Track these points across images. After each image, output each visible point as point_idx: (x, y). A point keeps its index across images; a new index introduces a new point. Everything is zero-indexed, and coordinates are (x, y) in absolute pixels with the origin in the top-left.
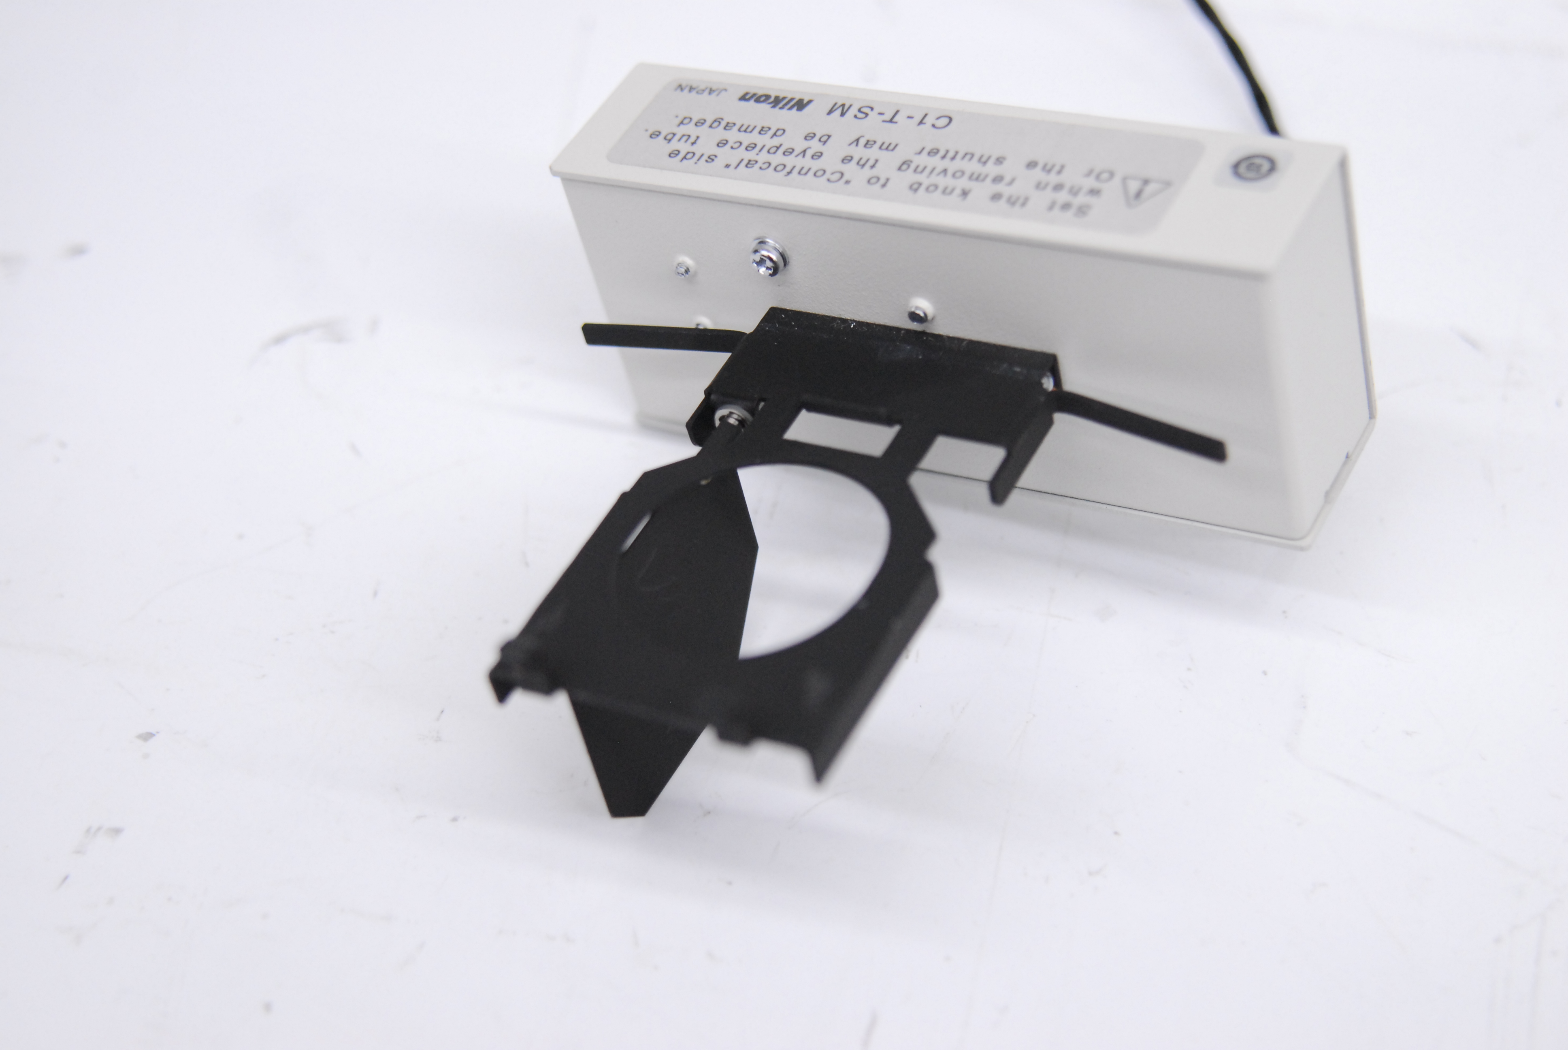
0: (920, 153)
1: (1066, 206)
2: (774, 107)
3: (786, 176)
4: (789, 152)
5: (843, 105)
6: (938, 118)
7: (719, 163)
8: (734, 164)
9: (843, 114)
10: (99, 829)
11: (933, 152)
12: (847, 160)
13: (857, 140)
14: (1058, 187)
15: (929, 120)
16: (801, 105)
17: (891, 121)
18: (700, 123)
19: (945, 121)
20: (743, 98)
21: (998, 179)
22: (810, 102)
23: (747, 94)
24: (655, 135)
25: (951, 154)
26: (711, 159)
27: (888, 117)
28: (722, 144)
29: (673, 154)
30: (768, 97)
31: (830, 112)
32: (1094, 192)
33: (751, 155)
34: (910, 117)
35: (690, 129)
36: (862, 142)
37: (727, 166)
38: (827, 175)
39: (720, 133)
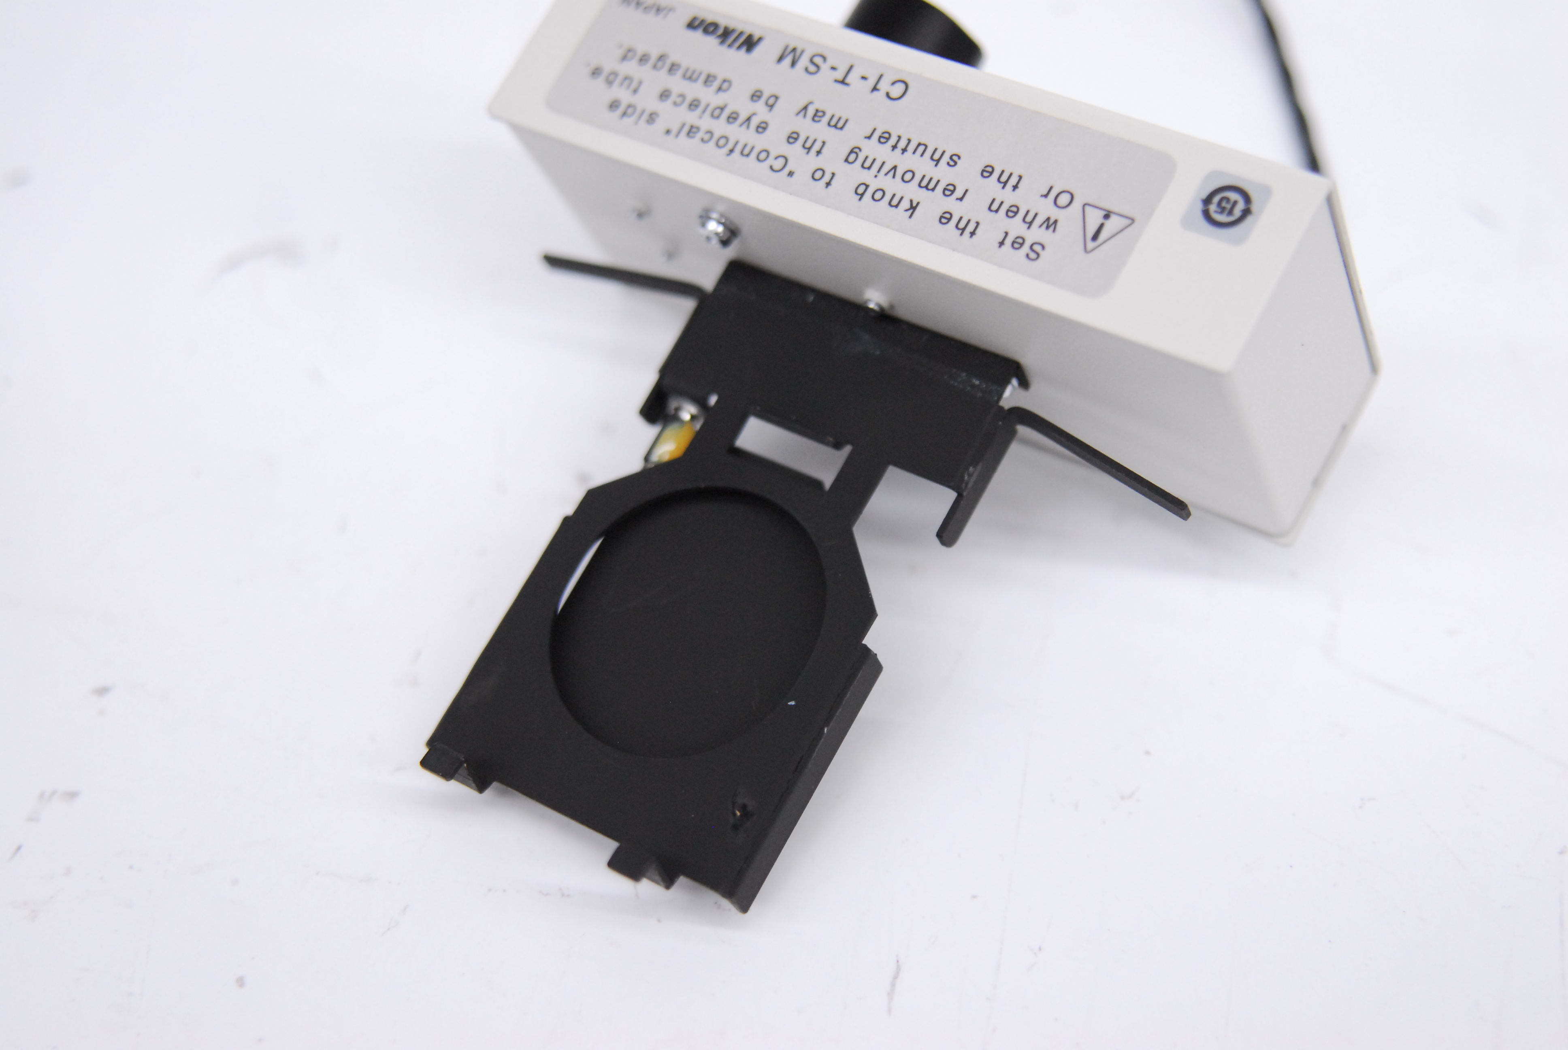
0: (869, 138)
1: (1019, 243)
2: (722, 43)
3: (728, 155)
4: (732, 118)
5: (794, 50)
6: (894, 83)
7: (660, 125)
8: (675, 130)
9: (793, 64)
10: (54, 793)
11: (884, 138)
12: (793, 138)
13: (805, 108)
14: (1013, 211)
15: (884, 86)
16: (750, 43)
17: (843, 82)
18: (644, 59)
19: (900, 87)
20: (692, 25)
21: (950, 190)
22: (760, 39)
23: (695, 19)
24: (596, 72)
25: (902, 144)
26: (652, 118)
27: (839, 75)
28: (664, 95)
29: (614, 105)
30: (715, 25)
31: (780, 59)
32: (1050, 224)
33: (692, 118)
34: (864, 78)
35: (630, 68)
36: (811, 111)
37: (668, 132)
38: (771, 161)
39: (663, 79)
